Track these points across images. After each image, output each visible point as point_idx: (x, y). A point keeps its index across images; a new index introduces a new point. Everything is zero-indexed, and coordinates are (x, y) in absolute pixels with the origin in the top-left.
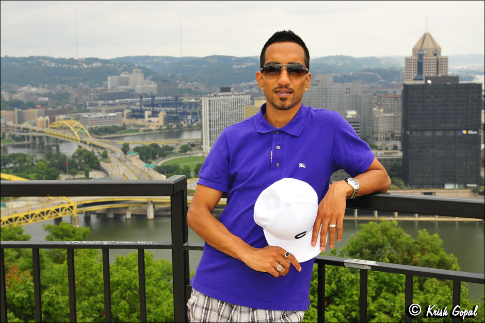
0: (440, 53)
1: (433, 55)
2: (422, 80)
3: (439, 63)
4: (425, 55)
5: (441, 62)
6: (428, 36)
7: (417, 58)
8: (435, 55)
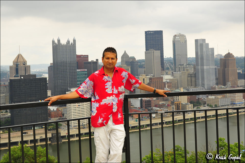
0: (26, 64)
1: (23, 65)
2: (18, 77)
3: (26, 69)
4: (19, 65)
5: (27, 68)
6: (20, 56)
7: (15, 66)
8: (24, 65)
